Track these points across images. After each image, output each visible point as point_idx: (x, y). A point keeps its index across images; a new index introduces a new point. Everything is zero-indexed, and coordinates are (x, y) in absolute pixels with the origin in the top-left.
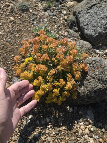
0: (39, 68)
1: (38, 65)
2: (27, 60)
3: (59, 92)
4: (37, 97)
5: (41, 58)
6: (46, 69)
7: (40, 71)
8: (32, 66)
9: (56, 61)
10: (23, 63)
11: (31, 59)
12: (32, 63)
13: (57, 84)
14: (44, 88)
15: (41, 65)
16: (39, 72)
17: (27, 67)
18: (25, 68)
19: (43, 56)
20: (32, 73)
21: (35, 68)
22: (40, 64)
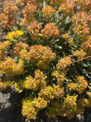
0: (38, 54)
1: (35, 48)
2: (13, 35)
3: (76, 102)
4: (33, 112)
5: (42, 31)
6: (53, 55)
7: (39, 59)
8: (21, 48)
9: (71, 41)
10: (5, 42)
11: (20, 33)
12: (21, 42)
13: (72, 86)
14: (46, 96)
15: (41, 48)
16: (37, 63)
17: (11, 49)
18: (9, 51)
19: (46, 27)
20: (21, 63)
21: (29, 54)
22: (38, 44)
